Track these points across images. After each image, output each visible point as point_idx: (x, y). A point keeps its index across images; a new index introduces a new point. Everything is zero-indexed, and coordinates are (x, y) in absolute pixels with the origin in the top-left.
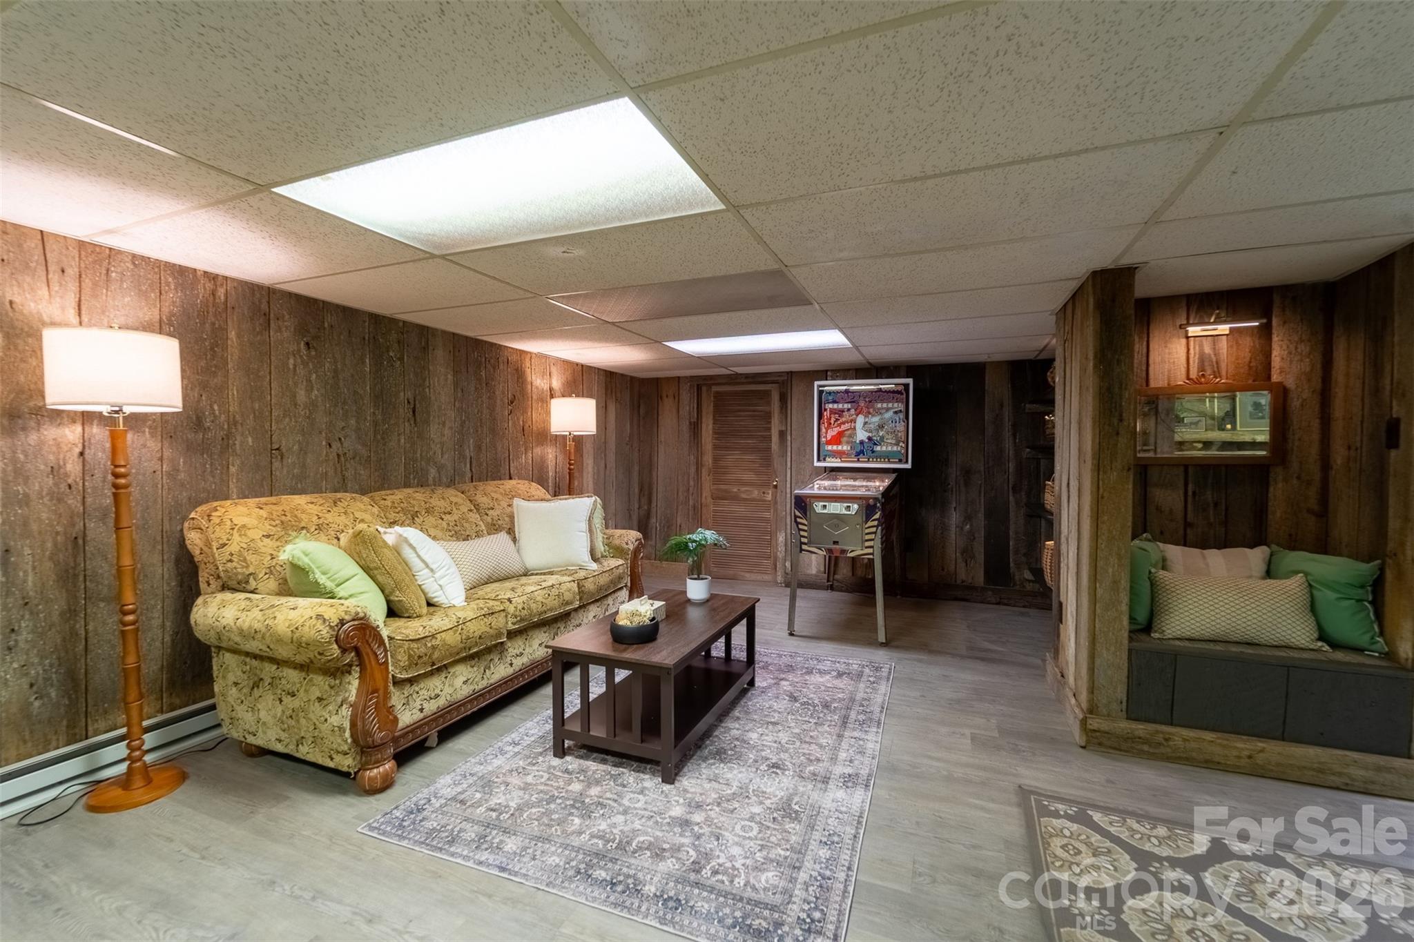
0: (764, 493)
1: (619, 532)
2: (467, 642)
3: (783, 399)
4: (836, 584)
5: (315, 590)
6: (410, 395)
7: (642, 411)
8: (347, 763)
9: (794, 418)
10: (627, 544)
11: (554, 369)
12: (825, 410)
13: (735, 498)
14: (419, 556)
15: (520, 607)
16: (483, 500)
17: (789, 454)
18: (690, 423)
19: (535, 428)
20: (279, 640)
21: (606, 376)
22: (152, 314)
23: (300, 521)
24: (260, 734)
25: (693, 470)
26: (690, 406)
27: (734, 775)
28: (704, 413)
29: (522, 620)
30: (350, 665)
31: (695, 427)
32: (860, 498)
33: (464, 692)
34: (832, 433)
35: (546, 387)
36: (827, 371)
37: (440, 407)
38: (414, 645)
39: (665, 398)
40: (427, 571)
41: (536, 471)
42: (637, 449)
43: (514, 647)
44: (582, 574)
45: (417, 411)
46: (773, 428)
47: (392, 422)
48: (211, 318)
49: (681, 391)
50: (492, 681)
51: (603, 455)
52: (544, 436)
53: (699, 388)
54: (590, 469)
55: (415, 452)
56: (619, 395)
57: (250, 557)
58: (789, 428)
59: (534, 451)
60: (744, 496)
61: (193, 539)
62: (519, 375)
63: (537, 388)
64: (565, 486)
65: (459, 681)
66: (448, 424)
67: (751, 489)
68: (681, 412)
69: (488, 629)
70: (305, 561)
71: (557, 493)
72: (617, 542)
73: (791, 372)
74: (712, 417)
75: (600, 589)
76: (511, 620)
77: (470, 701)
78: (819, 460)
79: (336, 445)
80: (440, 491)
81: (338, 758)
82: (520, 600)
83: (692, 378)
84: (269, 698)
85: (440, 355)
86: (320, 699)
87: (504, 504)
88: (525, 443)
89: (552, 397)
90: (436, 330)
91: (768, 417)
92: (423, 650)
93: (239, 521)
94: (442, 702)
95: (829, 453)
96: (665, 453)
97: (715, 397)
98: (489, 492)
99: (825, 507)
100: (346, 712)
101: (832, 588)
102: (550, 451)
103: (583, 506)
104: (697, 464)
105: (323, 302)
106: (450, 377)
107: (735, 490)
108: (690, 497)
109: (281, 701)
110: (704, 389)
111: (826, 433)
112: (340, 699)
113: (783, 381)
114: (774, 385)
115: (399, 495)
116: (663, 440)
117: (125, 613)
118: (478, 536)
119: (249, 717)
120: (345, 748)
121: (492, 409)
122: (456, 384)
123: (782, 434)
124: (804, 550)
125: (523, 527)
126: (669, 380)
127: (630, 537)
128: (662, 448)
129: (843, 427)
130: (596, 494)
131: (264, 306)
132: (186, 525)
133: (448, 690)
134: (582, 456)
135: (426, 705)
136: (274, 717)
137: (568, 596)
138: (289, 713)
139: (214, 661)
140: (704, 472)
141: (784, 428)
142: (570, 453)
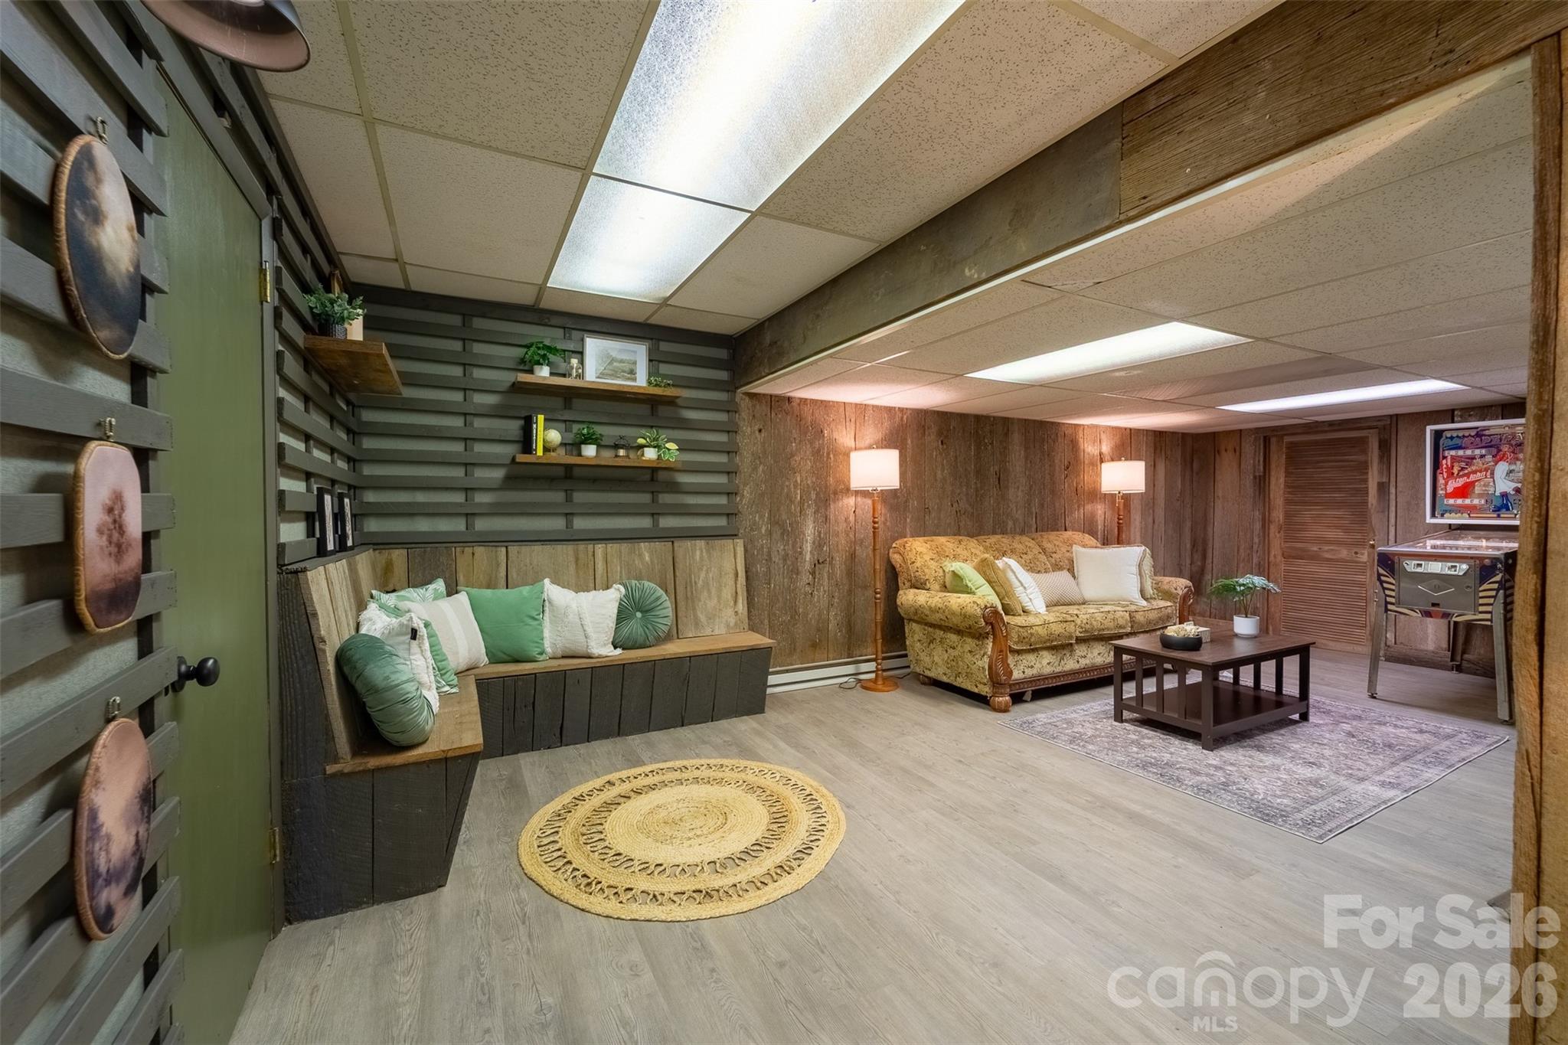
0: (1356, 553)
1: (1167, 579)
2: (1051, 637)
3: (1385, 447)
4: (1465, 664)
5: (967, 591)
6: (997, 468)
7: (1196, 465)
8: (985, 690)
9: (1401, 469)
10: (1176, 589)
11: (1103, 437)
12: (1445, 458)
13: (1315, 558)
14: (1017, 578)
15: (1085, 621)
16: (1048, 546)
17: (1393, 509)
18: (1255, 477)
19: (1086, 488)
20: (953, 614)
21: (1155, 436)
22: (879, 436)
23: (945, 551)
24: (933, 669)
25: (1258, 526)
26: (1254, 459)
27: (1269, 759)
28: (1273, 466)
29: (1086, 631)
30: (988, 633)
31: (1262, 482)
32: (1472, 558)
33: (1048, 670)
34: (1452, 485)
35: (1097, 452)
36: (1453, 411)
37: (1015, 475)
38: (1020, 629)
39: (1223, 452)
40: (1021, 588)
41: (1086, 525)
42: (1189, 506)
43: (1080, 650)
44: (1133, 608)
45: (1001, 481)
46: (1370, 480)
47: (986, 488)
48: (901, 434)
49: (1243, 444)
50: (1065, 669)
51: (1151, 511)
52: (1095, 495)
53: (1267, 441)
54: (1137, 523)
55: (999, 509)
56: (1169, 453)
57: (926, 570)
58: (1393, 479)
59: (1086, 507)
60: (1327, 556)
61: (896, 558)
62: (1074, 445)
63: (1089, 454)
64: (1114, 536)
65: (1045, 662)
66: (1021, 488)
67: (1336, 548)
68: (1243, 466)
69: (1063, 631)
70: (961, 573)
71: (1106, 542)
72: (1166, 587)
73: (1397, 415)
74: (1283, 470)
75: (1149, 622)
76: (1079, 630)
77: (1051, 678)
78: (1433, 515)
79: (955, 505)
80: (1018, 537)
81: (980, 686)
82: (1085, 617)
83: (1257, 430)
84: (940, 650)
85: (1016, 438)
86: (970, 652)
87: (1064, 550)
88: (1078, 501)
89: (1102, 461)
90: (1013, 419)
91: (1363, 467)
92: (1026, 634)
93: (919, 549)
94: (1034, 672)
95: (1449, 508)
96: (1223, 508)
97: (1287, 448)
98: (1054, 540)
99: (1420, 565)
100: (986, 659)
101: (1459, 669)
102: (1099, 507)
103: (1133, 555)
104: (1264, 519)
105: (950, 413)
106: (1022, 452)
107: (1315, 549)
108: (1254, 555)
109: (947, 651)
110: (1273, 440)
111: (1446, 484)
112: (982, 652)
113: (1384, 426)
114: (1371, 431)
115: (993, 539)
116: (1220, 495)
117: (876, 593)
118: (1046, 572)
119: (927, 659)
120: (985, 681)
121: (1052, 475)
122: (1026, 458)
123: (1383, 488)
124: (1391, 611)
125: (1083, 568)
126: (1228, 433)
127: (1180, 584)
128: (1219, 504)
129: (1473, 478)
130: (1144, 543)
131: (923, 423)
132: (891, 550)
133: (1038, 665)
134: (1129, 511)
135: (1026, 670)
136: (943, 660)
137: (1121, 622)
138: (951, 658)
139: (906, 628)
140: (1273, 529)
141: (1384, 480)
142: (1119, 508)
